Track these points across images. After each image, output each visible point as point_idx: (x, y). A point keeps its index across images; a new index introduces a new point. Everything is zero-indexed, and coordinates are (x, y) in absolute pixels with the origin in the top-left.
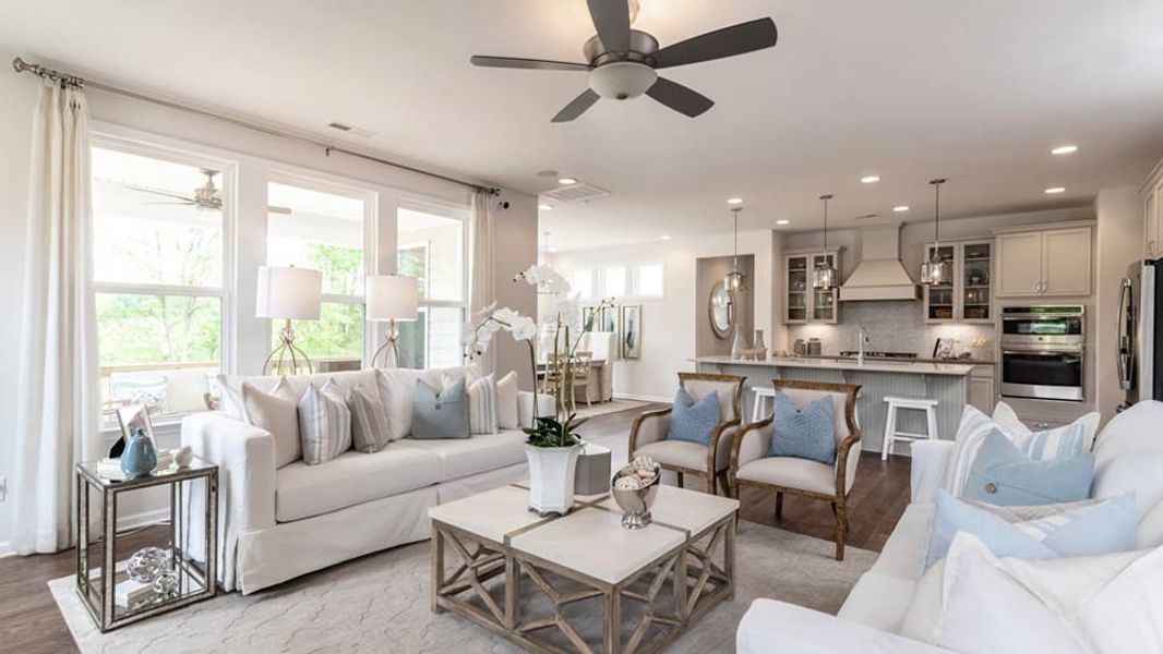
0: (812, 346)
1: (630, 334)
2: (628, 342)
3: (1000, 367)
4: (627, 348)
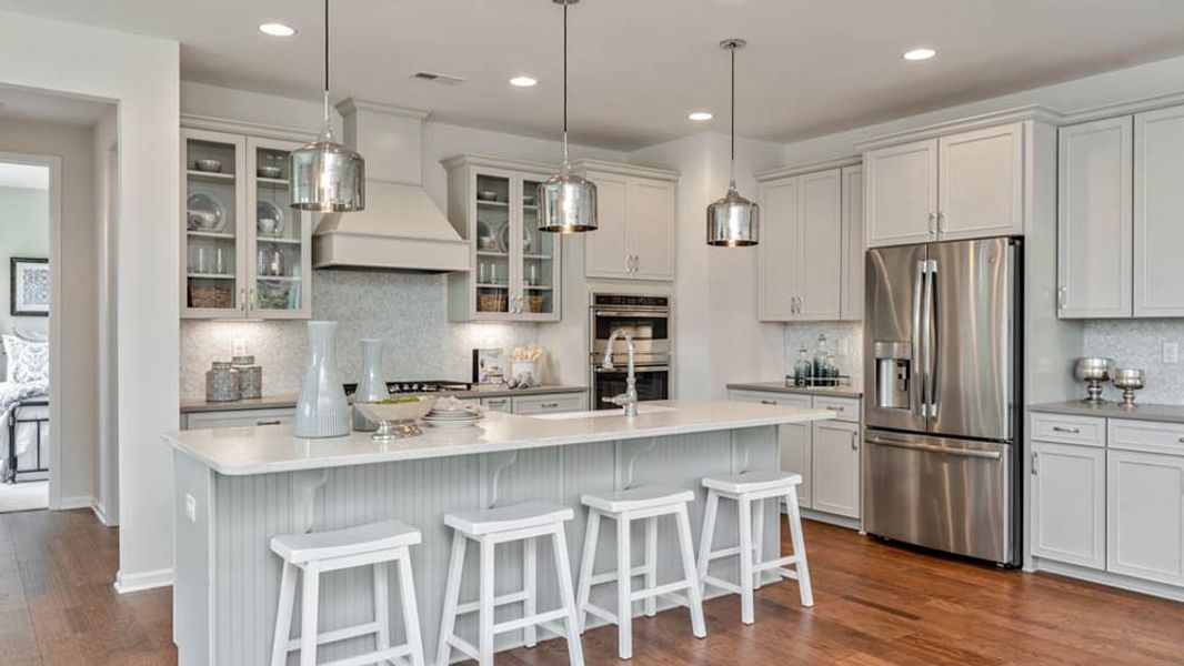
3: (592, 396)
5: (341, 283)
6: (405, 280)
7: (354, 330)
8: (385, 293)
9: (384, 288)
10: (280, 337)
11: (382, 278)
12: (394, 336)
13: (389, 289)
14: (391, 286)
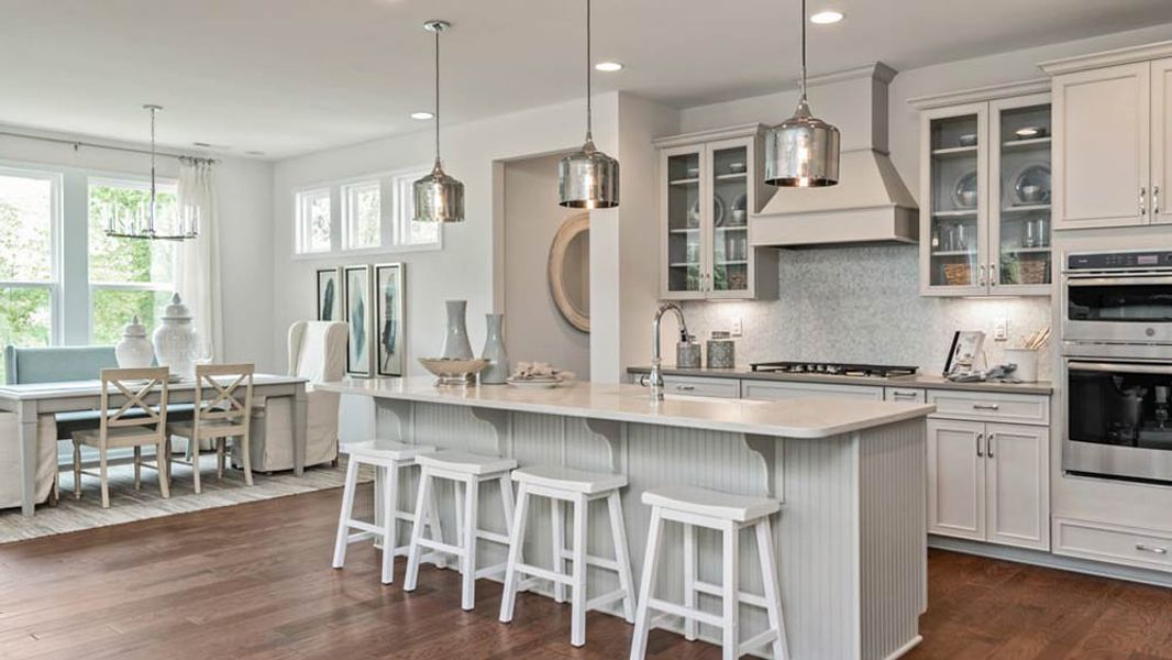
0: (715, 349)
1: (389, 324)
2: (386, 342)
3: (1062, 402)
4: (384, 355)
5: (821, 261)
6: (887, 254)
7: (834, 310)
8: (864, 268)
9: (863, 263)
10: (767, 315)
11: (861, 254)
12: (874, 315)
13: (870, 264)
14: (872, 261)
